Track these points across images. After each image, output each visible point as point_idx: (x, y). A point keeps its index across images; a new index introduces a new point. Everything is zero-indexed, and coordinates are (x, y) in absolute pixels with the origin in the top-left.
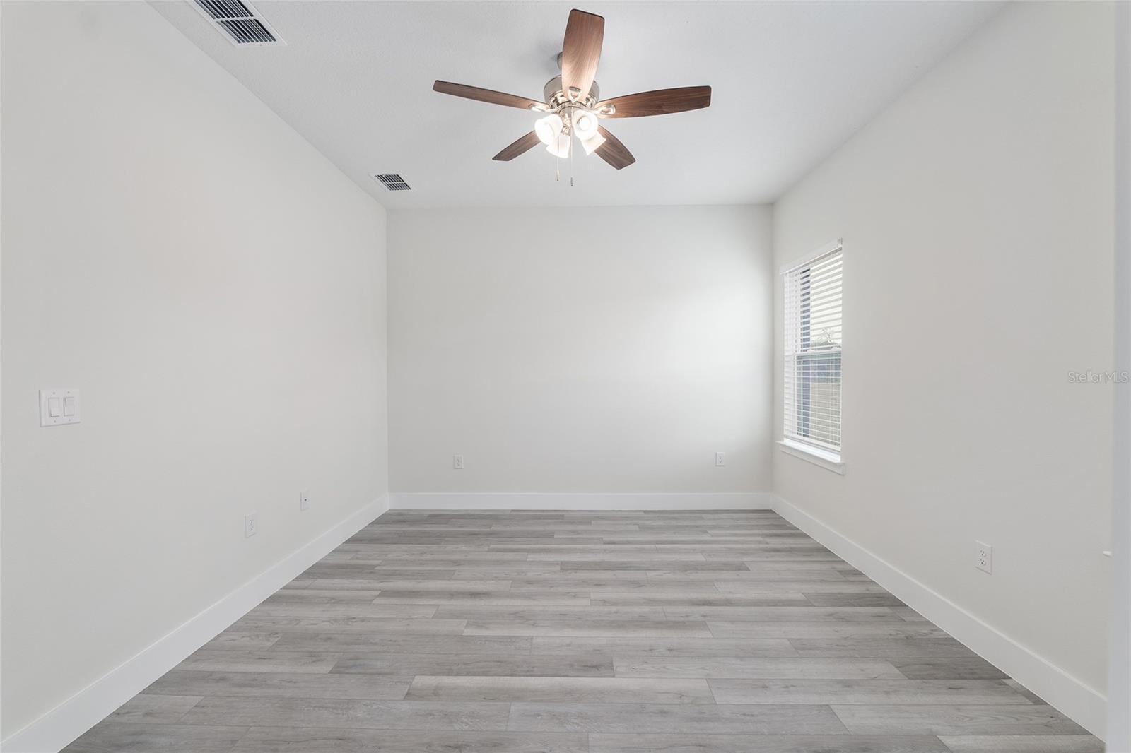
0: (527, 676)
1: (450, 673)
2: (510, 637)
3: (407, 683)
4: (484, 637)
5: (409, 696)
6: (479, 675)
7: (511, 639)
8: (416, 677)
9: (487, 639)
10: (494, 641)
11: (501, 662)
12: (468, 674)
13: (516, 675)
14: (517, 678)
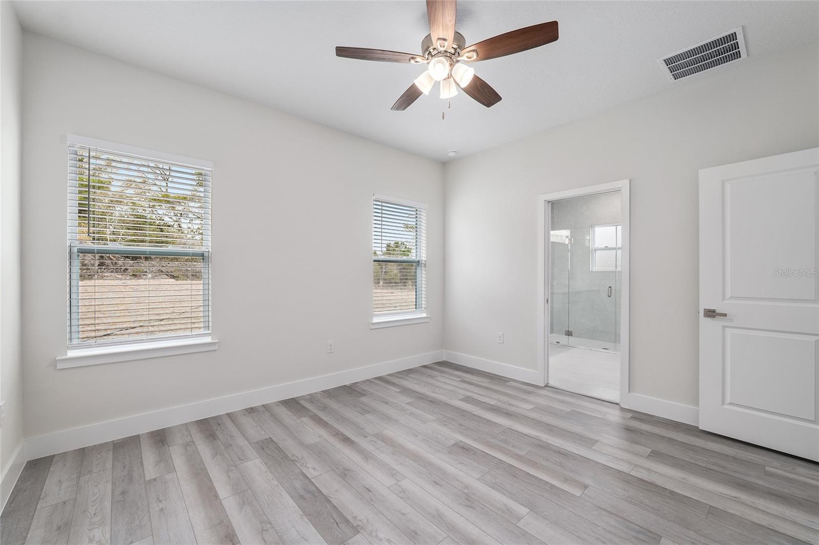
0: (504, 461)
1: (552, 486)
2: (493, 488)
3: (586, 495)
4: (512, 498)
5: (586, 487)
6: (534, 476)
7: (494, 486)
8: (579, 496)
9: (512, 496)
10: (507, 491)
11: (513, 475)
12: (541, 480)
13: (511, 465)
14: (510, 463)
